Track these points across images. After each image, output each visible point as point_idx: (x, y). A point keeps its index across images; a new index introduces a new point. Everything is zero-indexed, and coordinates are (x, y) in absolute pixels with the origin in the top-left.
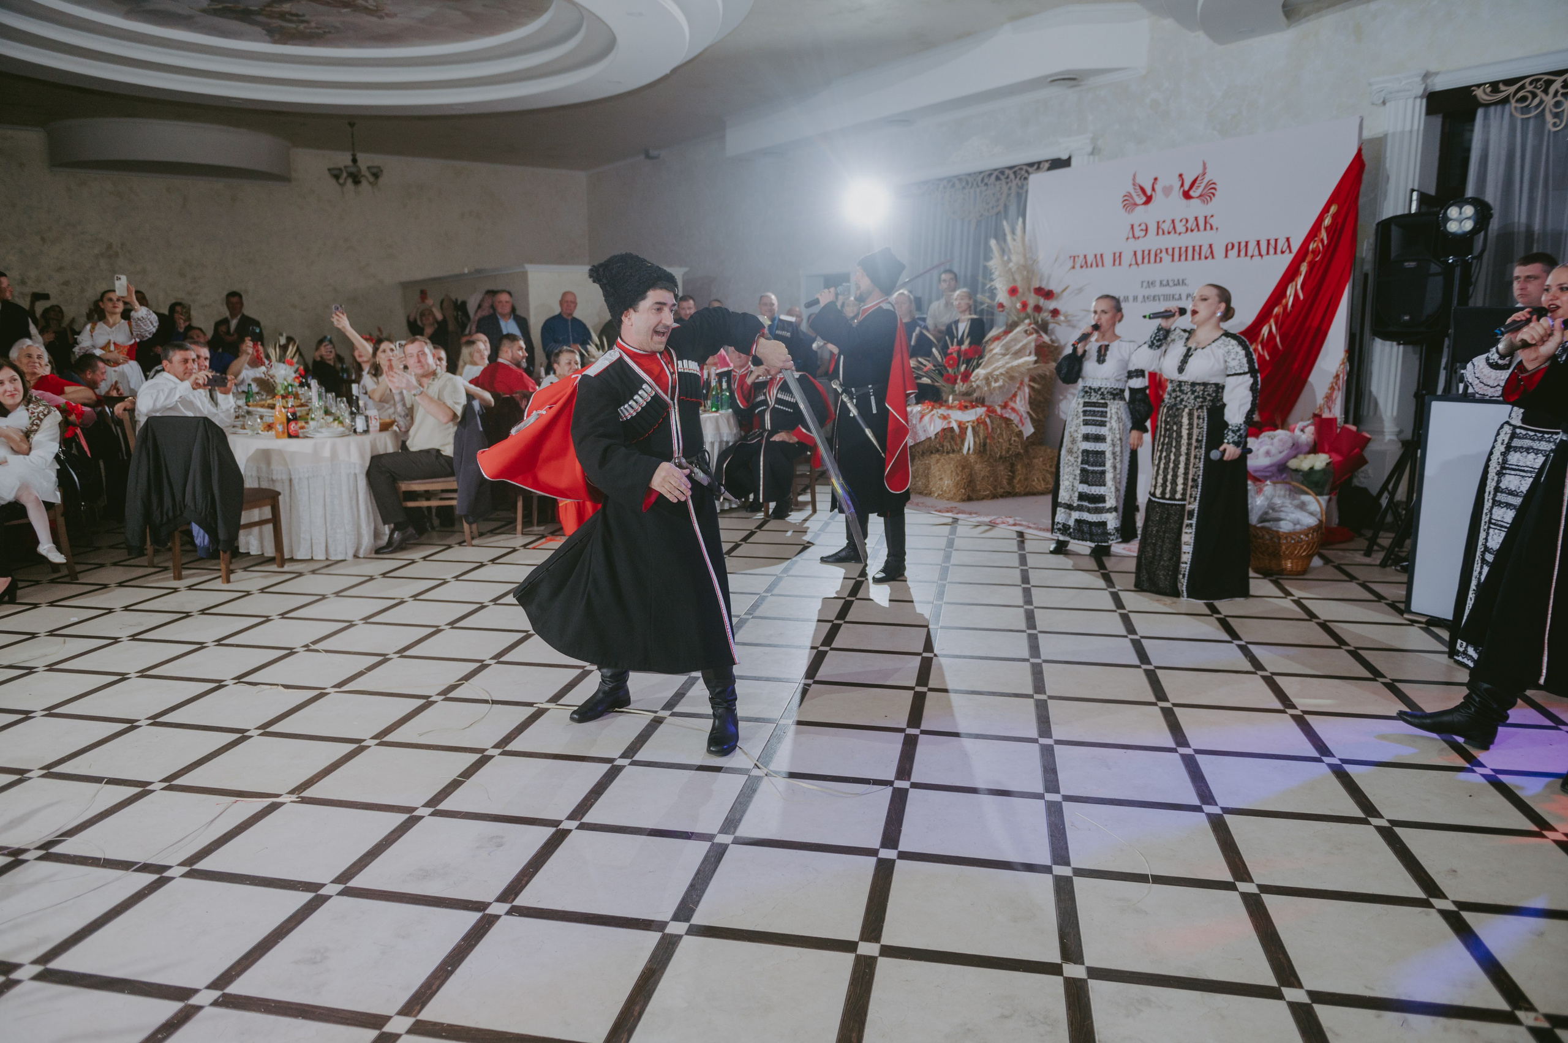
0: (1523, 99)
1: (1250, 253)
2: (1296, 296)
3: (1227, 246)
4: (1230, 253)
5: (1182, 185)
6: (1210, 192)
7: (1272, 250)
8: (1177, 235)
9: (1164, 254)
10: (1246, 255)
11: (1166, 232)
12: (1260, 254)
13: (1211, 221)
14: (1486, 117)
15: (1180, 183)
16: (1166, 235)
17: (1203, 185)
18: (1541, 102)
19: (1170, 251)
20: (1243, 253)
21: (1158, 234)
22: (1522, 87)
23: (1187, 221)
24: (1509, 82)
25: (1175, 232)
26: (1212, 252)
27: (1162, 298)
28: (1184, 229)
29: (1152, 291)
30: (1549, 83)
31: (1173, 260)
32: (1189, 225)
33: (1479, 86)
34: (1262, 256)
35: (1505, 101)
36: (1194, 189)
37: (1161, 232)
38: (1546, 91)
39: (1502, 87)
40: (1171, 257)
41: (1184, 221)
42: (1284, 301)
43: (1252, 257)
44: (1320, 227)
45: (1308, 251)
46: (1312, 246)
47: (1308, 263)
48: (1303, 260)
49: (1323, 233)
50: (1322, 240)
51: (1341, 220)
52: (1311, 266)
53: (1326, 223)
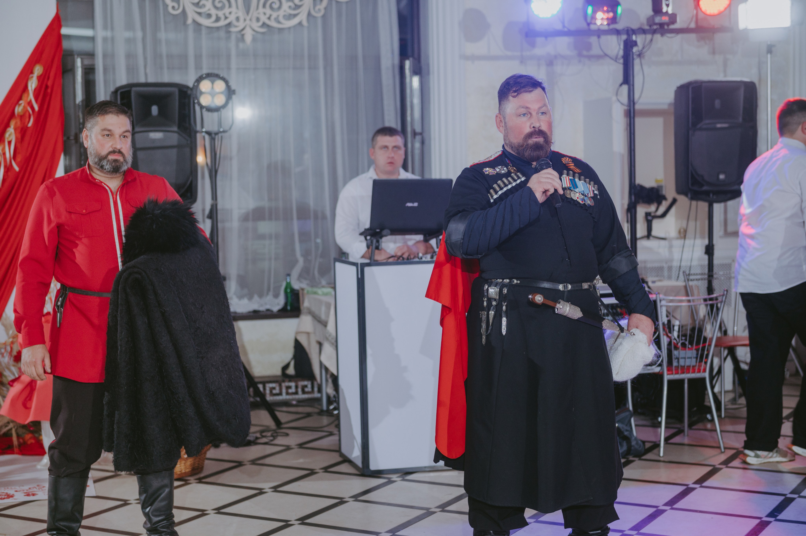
2: (9, 165)
44: (26, 88)
45: (12, 115)
46: (18, 110)
47: (15, 129)
48: (8, 125)
49: (31, 97)
50: (30, 103)
51: (50, 83)
52: (22, 132)
53: (33, 84)
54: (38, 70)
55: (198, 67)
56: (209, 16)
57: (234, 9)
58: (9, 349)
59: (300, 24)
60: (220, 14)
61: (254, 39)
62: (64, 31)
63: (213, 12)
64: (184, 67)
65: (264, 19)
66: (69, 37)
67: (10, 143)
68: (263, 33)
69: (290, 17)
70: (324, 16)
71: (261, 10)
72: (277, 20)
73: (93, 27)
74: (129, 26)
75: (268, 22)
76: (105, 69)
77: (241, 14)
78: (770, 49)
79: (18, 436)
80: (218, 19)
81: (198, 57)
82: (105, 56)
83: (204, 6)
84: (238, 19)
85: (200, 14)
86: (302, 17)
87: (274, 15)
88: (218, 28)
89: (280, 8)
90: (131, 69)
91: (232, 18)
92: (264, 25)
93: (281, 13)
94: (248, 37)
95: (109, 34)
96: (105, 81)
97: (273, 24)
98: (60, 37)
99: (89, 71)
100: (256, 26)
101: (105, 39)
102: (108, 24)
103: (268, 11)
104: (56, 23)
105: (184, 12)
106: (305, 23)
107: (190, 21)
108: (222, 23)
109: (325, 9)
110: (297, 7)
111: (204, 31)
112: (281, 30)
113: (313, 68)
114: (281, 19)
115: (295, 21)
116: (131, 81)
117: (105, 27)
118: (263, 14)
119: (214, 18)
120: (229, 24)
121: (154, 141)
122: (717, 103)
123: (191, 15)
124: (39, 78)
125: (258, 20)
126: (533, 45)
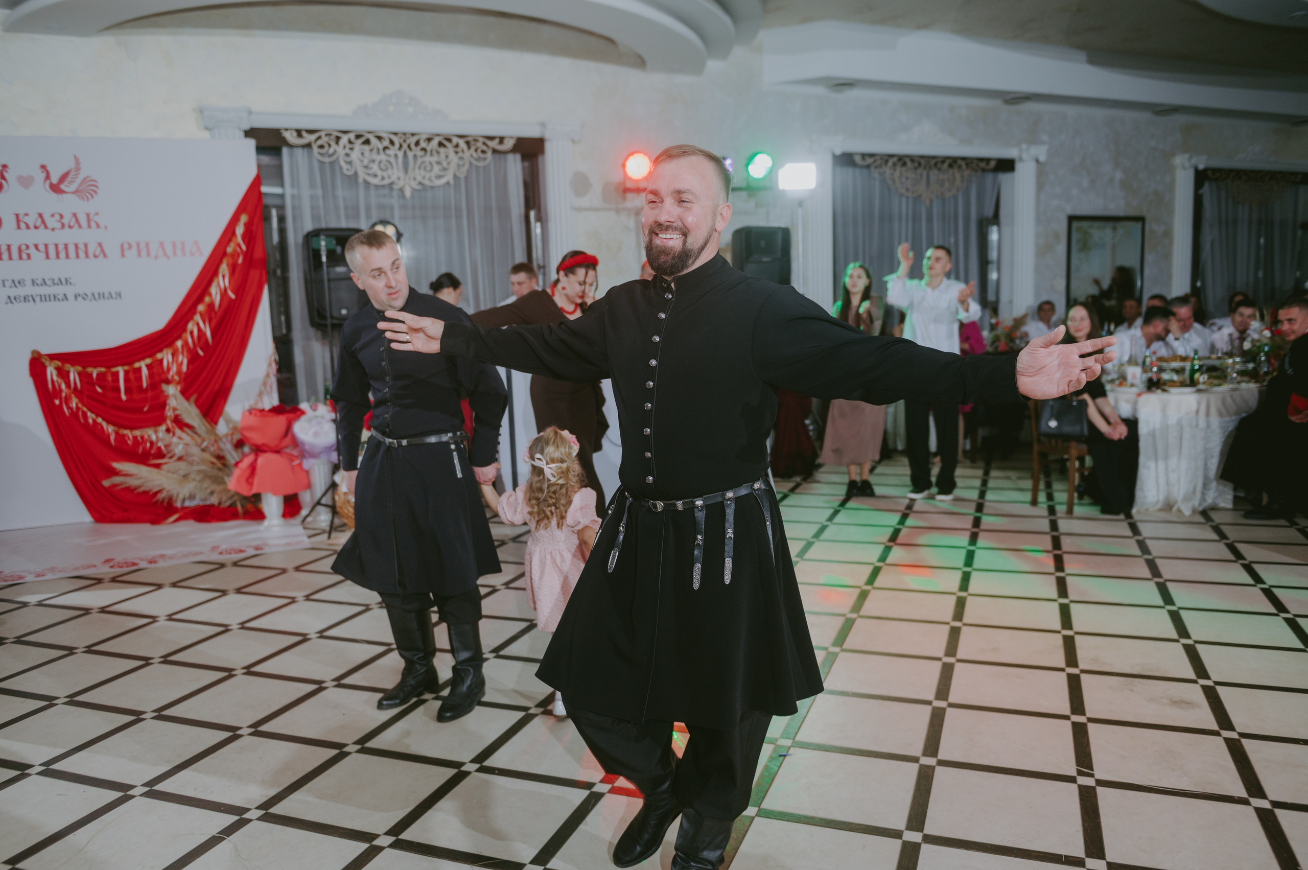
0: (321, 147)
1: (153, 253)
2: (224, 294)
3: (122, 246)
4: (127, 253)
5: (48, 177)
6: (88, 189)
7: (179, 252)
8: (49, 232)
9: (32, 251)
10: (148, 254)
11: (31, 226)
12: (165, 255)
13: (97, 218)
14: (291, 156)
15: (44, 175)
16: (33, 231)
17: (78, 181)
18: (335, 152)
19: (42, 248)
20: (144, 253)
21: (19, 227)
22: (319, 138)
23: (61, 216)
24: (311, 132)
25: (46, 227)
26: (103, 251)
27: (38, 299)
28: (59, 225)
29: (21, 291)
30: (338, 139)
31: (48, 257)
32: (65, 221)
33: (286, 130)
34: (168, 257)
35: (309, 146)
36: (66, 183)
37: (23, 225)
38: (337, 143)
39: (304, 134)
40: (44, 255)
41: (57, 217)
42: (207, 299)
43: (156, 258)
44: (234, 234)
45: (225, 254)
46: (229, 250)
47: (228, 265)
48: (220, 262)
49: (239, 239)
50: (239, 245)
51: (254, 228)
52: (233, 268)
53: (240, 230)
54: (244, 218)
55: (368, 216)
56: (375, 176)
57: (395, 171)
58: (229, 438)
59: (448, 183)
60: (385, 174)
61: (413, 197)
62: (264, 189)
63: (379, 173)
64: (357, 216)
65: (419, 178)
66: (267, 194)
67: (224, 277)
68: (419, 191)
69: (439, 177)
70: (466, 178)
71: (417, 171)
72: (430, 179)
73: (282, 185)
74: (312, 185)
75: (423, 181)
76: (294, 218)
77: (401, 174)
78: (801, 204)
79: (243, 506)
80: (383, 178)
81: (368, 208)
82: (294, 208)
83: (371, 168)
84: (399, 178)
85: (368, 174)
86: (449, 178)
87: (428, 175)
88: (383, 186)
89: (431, 170)
90: (315, 218)
91: (394, 178)
92: (420, 183)
93: (433, 174)
94: (408, 193)
95: (295, 191)
96: (295, 229)
97: (427, 182)
98: (260, 195)
99: (282, 219)
100: (414, 184)
101: (293, 196)
102: (295, 184)
103: (423, 172)
104: (257, 183)
105: (356, 174)
106: (452, 182)
107: (361, 180)
108: (386, 182)
109: (468, 171)
110: (445, 169)
111: (372, 188)
112: (432, 188)
113: (459, 217)
114: (433, 179)
115: (443, 181)
116: (318, 226)
117: (293, 186)
118: (419, 174)
119: (380, 177)
120: (392, 184)
121: (340, 273)
122: (763, 243)
123: (362, 176)
124: (245, 225)
125: (415, 179)
126: (624, 199)
